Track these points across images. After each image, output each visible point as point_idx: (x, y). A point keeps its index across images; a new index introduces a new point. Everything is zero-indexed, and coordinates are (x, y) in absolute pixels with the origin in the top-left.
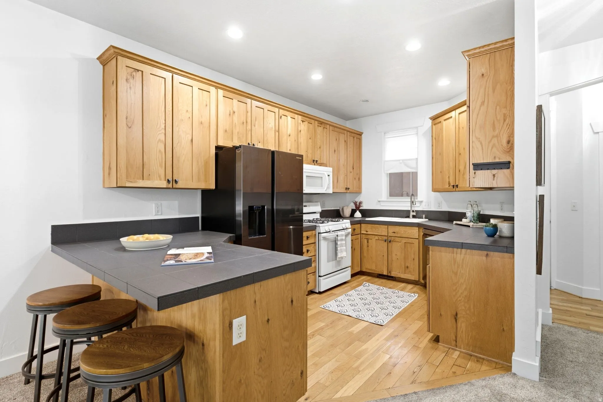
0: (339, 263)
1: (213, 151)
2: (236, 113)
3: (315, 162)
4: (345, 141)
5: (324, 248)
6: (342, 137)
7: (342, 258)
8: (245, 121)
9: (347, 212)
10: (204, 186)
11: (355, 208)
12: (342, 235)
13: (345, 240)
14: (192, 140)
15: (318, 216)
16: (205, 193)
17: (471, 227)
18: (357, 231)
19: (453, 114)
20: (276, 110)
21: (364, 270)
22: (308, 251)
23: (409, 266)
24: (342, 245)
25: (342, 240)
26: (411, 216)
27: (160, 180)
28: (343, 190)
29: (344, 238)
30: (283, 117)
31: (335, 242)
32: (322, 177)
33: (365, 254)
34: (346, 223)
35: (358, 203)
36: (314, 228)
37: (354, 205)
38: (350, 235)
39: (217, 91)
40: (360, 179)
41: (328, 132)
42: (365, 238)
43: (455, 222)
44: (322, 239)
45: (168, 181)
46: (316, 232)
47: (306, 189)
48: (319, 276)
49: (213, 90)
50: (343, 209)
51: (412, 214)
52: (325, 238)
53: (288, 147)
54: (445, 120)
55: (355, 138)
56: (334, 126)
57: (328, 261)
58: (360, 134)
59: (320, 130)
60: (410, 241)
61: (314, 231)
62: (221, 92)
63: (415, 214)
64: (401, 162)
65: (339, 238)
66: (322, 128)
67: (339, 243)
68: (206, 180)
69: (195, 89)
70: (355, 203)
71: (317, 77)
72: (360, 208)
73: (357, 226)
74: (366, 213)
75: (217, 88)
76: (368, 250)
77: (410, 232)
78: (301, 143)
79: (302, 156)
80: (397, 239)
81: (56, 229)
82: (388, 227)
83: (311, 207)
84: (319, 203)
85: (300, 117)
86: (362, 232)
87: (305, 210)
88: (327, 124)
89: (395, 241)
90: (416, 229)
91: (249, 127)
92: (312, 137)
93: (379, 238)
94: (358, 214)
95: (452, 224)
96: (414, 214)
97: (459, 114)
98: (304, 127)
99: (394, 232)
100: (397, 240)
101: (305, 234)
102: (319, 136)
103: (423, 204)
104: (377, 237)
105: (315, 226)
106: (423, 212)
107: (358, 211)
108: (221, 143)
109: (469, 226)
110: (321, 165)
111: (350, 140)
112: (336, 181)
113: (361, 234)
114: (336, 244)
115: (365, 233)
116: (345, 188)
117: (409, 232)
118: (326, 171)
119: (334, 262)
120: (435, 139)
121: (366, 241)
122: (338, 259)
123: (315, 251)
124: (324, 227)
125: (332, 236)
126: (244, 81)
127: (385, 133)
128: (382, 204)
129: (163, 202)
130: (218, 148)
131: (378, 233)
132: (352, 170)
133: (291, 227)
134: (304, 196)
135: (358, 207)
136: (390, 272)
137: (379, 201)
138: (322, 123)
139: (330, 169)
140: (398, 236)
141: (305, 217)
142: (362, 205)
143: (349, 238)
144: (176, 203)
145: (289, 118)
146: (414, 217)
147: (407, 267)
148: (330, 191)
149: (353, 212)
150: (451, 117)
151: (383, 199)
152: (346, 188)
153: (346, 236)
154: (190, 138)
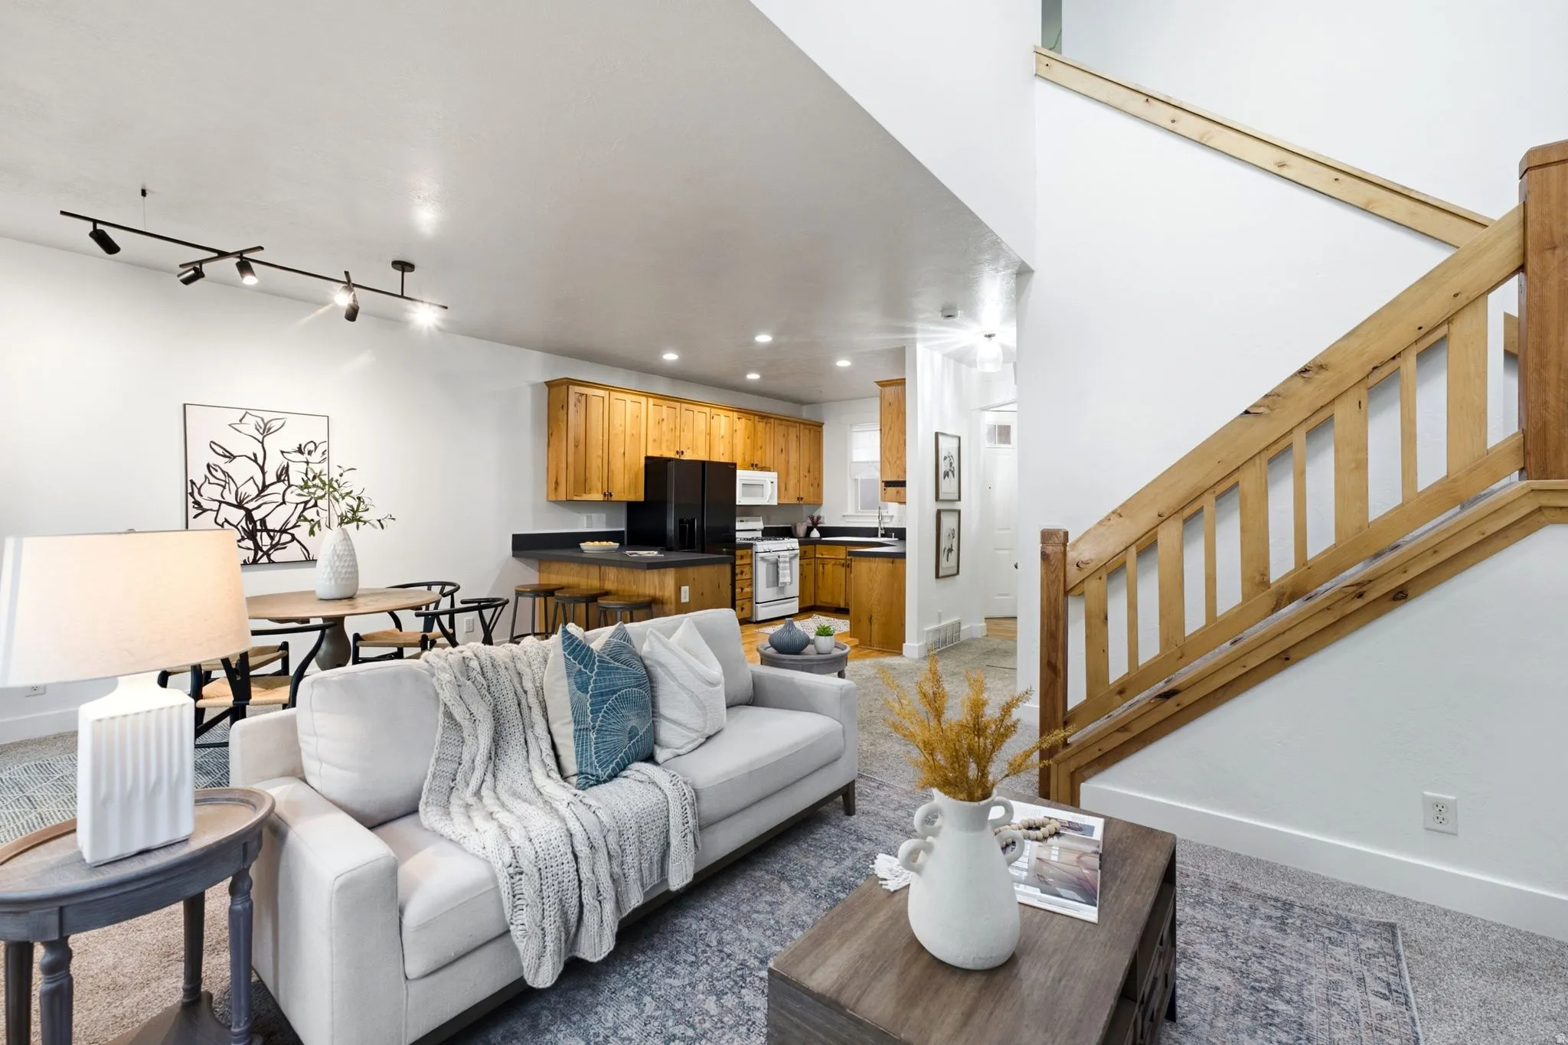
0: (782, 589)
1: (643, 461)
2: (665, 421)
3: (754, 466)
4: (798, 437)
5: (762, 571)
6: (793, 432)
7: (785, 583)
8: (673, 427)
9: (801, 530)
10: (632, 498)
11: (811, 525)
12: (785, 557)
13: (790, 562)
14: (624, 453)
15: (759, 534)
16: (632, 506)
18: (810, 553)
20: (707, 410)
21: (819, 604)
22: (742, 573)
24: (785, 568)
25: (785, 562)
26: (879, 535)
27: (598, 493)
28: (795, 501)
29: (788, 559)
30: (715, 417)
31: (776, 564)
32: (762, 485)
33: (820, 584)
34: (793, 543)
35: (815, 518)
36: (750, 546)
37: (810, 521)
38: (798, 558)
39: (647, 400)
40: (819, 486)
41: (772, 426)
44: (759, 559)
45: (605, 494)
46: (752, 552)
47: (741, 500)
48: (757, 603)
49: (643, 400)
50: (795, 527)
51: (880, 532)
52: (763, 559)
53: (720, 455)
55: (812, 431)
56: (782, 420)
57: (768, 587)
58: (820, 425)
59: (761, 426)
61: (750, 551)
62: (651, 401)
63: (884, 533)
64: (870, 464)
65: (781, 559)
66: (764, 423)
67: (781, 565)
68: (636, 492)
69: (628, 402)
70: (812, 518)
71: (753, 376)
72: (819, 525)
73: (809, 548)
74: (826, 531)
75: (647, 397)
76: (823, 577)
78: (736, 444)
79: (735, 464)
81: (517, 539)
82: (846, 547)
83: (749, 523)
84: (761, 518)
85: (735, 414)
86: (817, 556)
87: (739, 526)
88: (771, 418)
91: (678, 434)
92: (752, 435)
93: (836, 561)
94: (815, 534)
98: (741, 425)
101: (739, 553)
102: (759, 434)
103: (894, 519)
105: (752, 545)
106: (893, 530)
107: (815, 530)
108: (649, 454)
110: (763, 469)
111: (805, 435)
112: (783, 488)
113: (815, 558)
114: (778, 567)
115: (820, 556)
116: (797, 498)
118: (769, 479)
119: (775, 588)
121: (821, 566)
122: (780, 585)
123: (752, 573)
124: (762, 546)
125: (772, 557)
126: (670, 377)
127: (850, 426)
128: (848, 520)
129: (593, 515)
130: (647, 458)
131: (836, 556)
132: (807, 474)
133: (724, 550)
134: (737, 508)
135: (815, 523)
137: (844, 516)
138: (764, 417)
139: (775, 474)
141: (738, 535)
142: (821, 520)
143: (796, 562)
144: (604, 516)
145: (723, 417)
146: (883, 536)
148: (775, 502)
149: (809, 530)
151: (848, 514)
152: (799, 498)
153: (791, 559)
154: (623, 451)
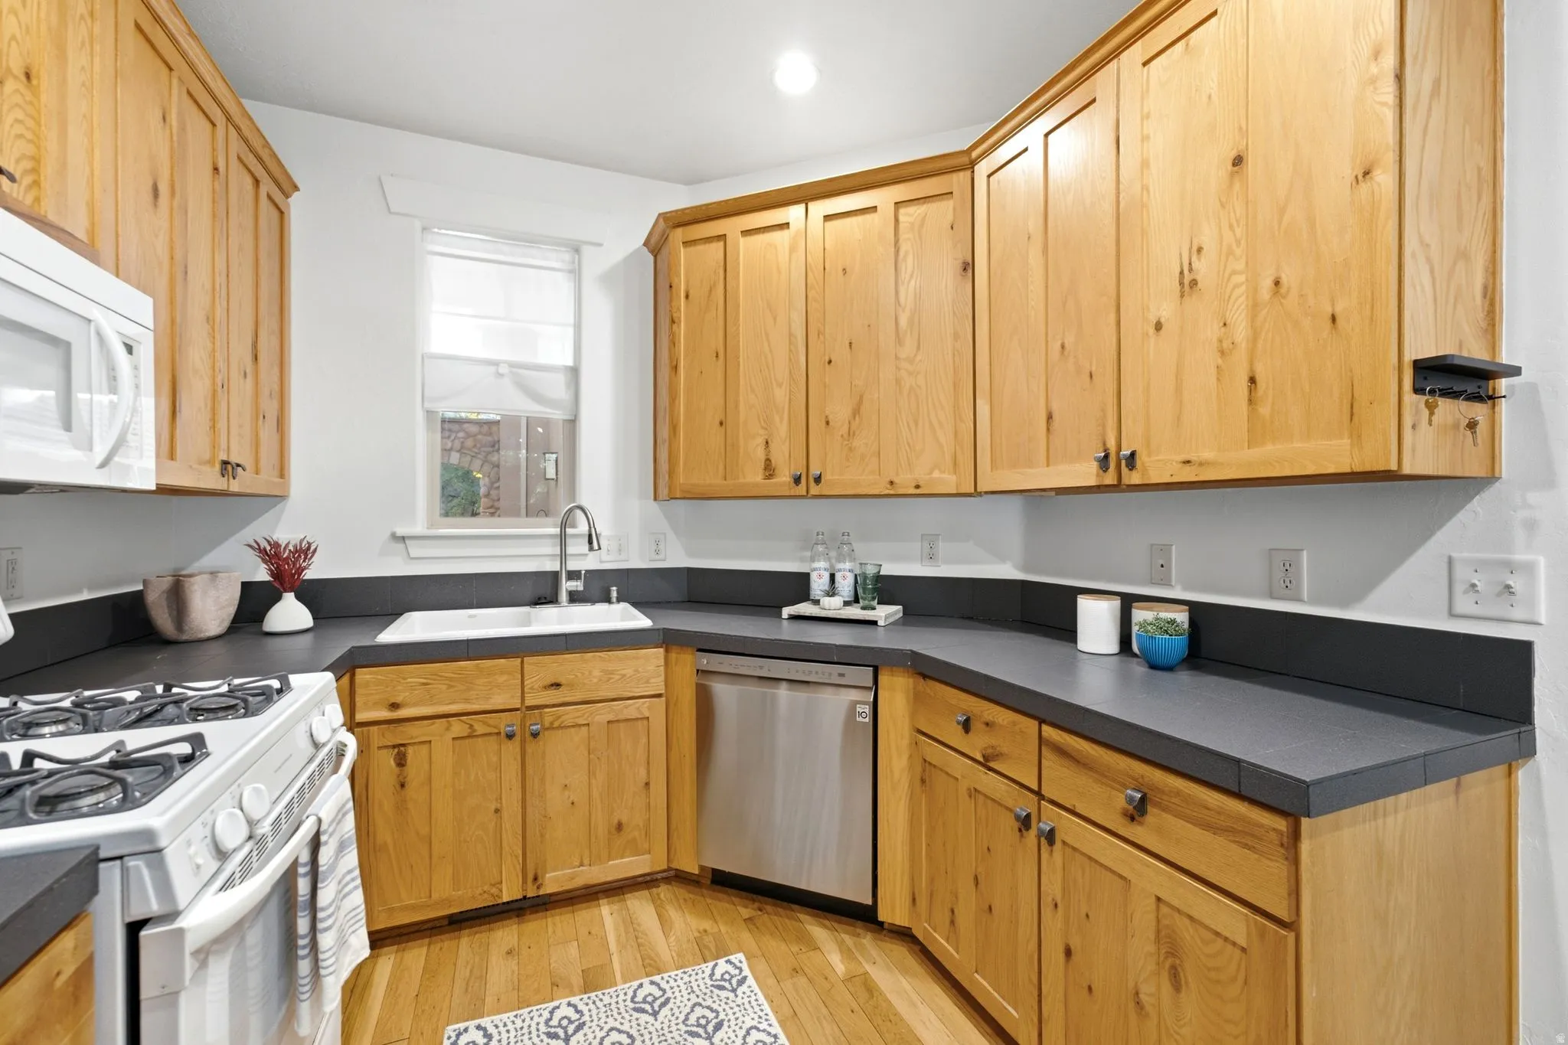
4: (216, 169)
17: (881, 623)
19: (794, 214)
23: (624, 820)
26: (564, 596)
28: (211, 478)
32: (65, 345)
33: (383, 832)
40: (281, 425)
42: (379, 748)
43: (786, 612)
51: (567, 586)
54: (746, 233)
58: (285, 187)
60: (632, 709)
63: (581, 588)
64: (504, 369)
74: (338, 602)
77: (629, 672)
80: (570, 714)
82: (522, 662)
89: (560, 727)
90: (654, 656)
93: (471, 726)
94: (290, 615)
95: (777, 619)
96: (577, 585)
97: (828, 218)
99: (552, 685)
100: (568, 720)
104: (458, 728)
107: (285, 596)
109: (874, 623)
115: (385, 714)
116: (218, 467)
117: (623, 672)
120: (687, 297)
121: (388, 759)
127: (424, 229)
128: (414, 553)
131: (467, 701)
132: (248, 364)
136: (535, 879)
140: (578, 697)
146: (575, 598)
147: (620, 827)
149: (256, 601)
150: (786, 226)
151: (419, 529)
152: (225, 463)
